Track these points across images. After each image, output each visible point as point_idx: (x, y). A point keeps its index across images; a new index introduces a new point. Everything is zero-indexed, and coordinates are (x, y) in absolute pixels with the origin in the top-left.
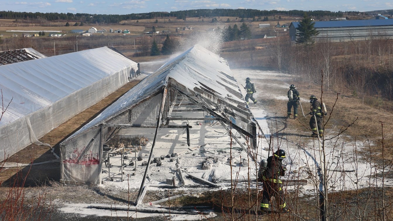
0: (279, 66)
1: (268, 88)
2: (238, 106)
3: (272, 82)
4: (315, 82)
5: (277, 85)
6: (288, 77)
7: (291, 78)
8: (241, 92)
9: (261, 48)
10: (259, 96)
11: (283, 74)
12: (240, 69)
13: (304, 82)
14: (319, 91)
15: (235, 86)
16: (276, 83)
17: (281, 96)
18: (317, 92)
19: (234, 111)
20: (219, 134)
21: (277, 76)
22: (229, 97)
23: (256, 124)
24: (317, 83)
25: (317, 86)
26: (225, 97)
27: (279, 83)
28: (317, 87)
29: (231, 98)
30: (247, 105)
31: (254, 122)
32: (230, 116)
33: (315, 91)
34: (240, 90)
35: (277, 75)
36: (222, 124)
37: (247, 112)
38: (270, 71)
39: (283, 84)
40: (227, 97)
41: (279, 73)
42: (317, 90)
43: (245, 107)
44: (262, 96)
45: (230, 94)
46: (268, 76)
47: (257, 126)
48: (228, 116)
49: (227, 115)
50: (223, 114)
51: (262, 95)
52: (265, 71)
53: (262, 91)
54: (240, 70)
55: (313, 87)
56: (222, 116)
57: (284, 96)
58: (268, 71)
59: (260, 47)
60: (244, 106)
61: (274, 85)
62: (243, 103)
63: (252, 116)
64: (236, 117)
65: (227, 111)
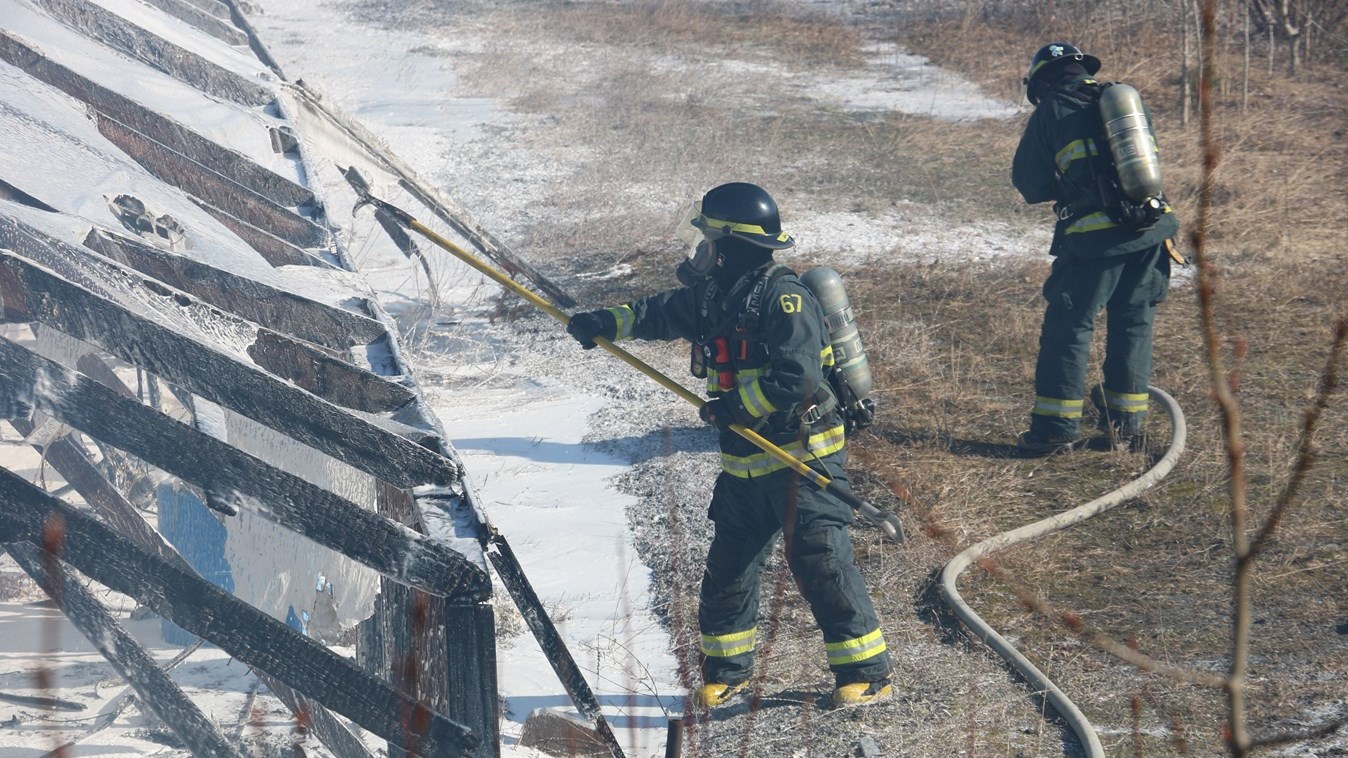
1: (649, 107)
2: (268, 348)
3: (714, 38)
4: (1261, 27)
8: (302, 171)
10: (536, 214)
13: (1121, 33)
14: (1308, 140)
15: (231, 87)
16: (758, 43)
17: (825, 207)
18: (1279, 147)
19: (215, 419)
20: (13, 723)
22: (150, 240)
23: (497, 581)
24: (1282, 36)
25: (1291, 72)
26: (91, 240)
27: (798, 48)
28: (1281, 84)
29: (176, 248)
30: (384, 337)
31: (468, 548)
32: (162, 477)
33: (1250, 145)
34: (292, 150)
36: (58, 592)
37: (383, 421)
40: (123, 232)
42: (1285, 127)
43: (360, 356)
44: (578, 217)
45: (161, 199)
47: (501, 599)
48: (140, 487)
49: (125, 469)
50: (60, 454)
51: (586, 204)
53: (582, 153)
55: (1237, 86)
56: (54, 484)
57: (857, 209)
60: (346, 345)
61: (736, 66)
62: (333, 315)
63: (441, 482)
64: (237, 493)
65: (128, 415)
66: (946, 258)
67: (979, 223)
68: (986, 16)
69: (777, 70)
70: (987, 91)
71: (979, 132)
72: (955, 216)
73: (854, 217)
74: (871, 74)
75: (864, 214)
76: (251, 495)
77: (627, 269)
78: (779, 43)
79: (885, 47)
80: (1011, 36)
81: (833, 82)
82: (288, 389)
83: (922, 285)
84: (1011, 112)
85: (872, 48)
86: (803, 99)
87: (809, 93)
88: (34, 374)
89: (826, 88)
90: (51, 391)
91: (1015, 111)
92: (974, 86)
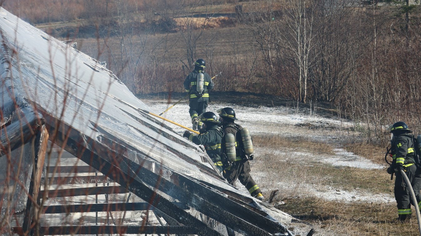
0: (303, 90)
3: (290, 146)
5: (308, 154)
6: (344, 129)
7: (357, 133)
9: (199, 21)
11: (322, 119)
12: (151, 98)
16: (303, 148)
21: (299, 125)
27: (314, 149)
35: (299, 122)
38: (268, 109)
39: (332, 154)
41: (306, 113)
46: (267, 124)
52: (250, 109)
54: (154, 103)
58: (262, 108)
59: (195, 19)
61: (299, 154)
63: (282, 233)
64: (240, 230)
65: (213, 209)
66: (374, 202)
67: (381, 194)
68: (368, 143)
69: (310, 155)
70: (373, 162)
71: (374, 172)
72: (374, 192)
73: (344, 192)
74: (338, 157)
75: (347, 191)
76: (243, 230)
77: (283, 203)
78: (309, 147)
79: (340, 150)
80: (377, 148)
81: (327, 158)
82: (244, 207)
83: (369, 208)
84: (382, 167)
85: (337, 150)
86: (319, 162)
87: (321, 161)
88: (192, 199)
89: (326, 160)
90: (195, 203)
91: (383, 167)
92: (369, 160)
